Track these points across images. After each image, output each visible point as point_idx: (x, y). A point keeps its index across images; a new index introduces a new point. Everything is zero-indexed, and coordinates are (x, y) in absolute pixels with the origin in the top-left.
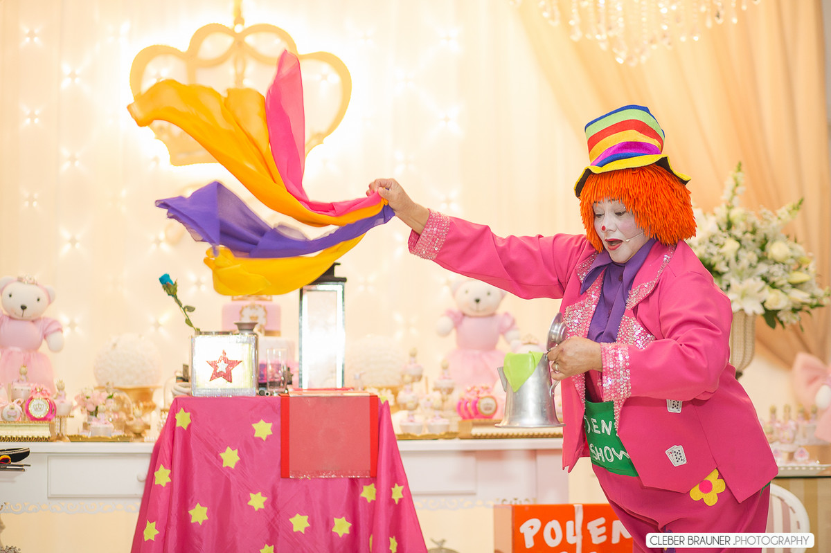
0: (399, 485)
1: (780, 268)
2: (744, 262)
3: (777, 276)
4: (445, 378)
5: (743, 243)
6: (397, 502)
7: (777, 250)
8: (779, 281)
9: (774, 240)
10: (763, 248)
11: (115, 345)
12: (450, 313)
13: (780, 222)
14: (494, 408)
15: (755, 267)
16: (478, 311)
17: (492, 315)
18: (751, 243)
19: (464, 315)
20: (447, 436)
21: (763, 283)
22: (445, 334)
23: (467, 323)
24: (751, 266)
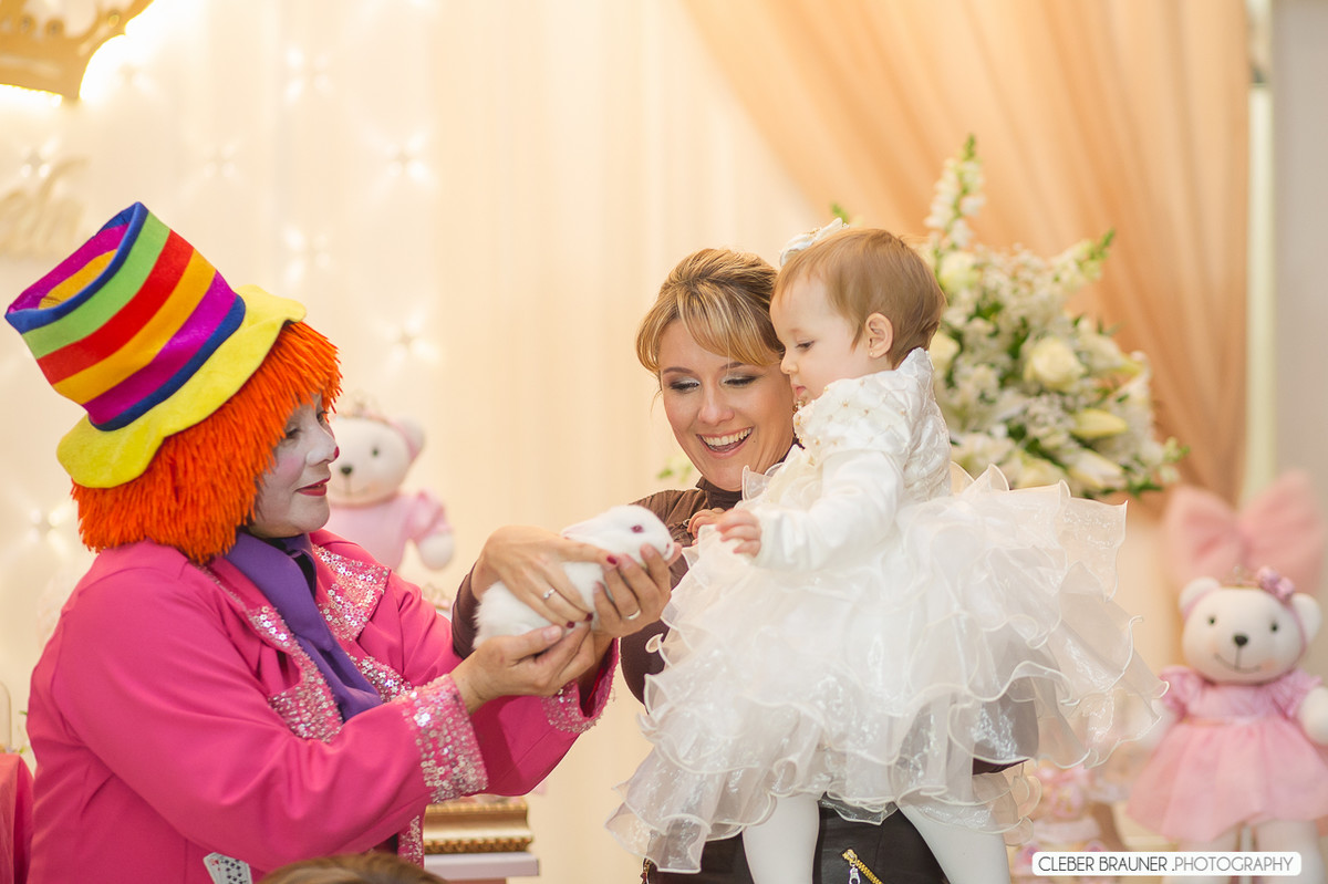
1: (1051, 404)
2: (968, 389)
3: (1045, 424)
5: (968, 340)
7: (1048, 359)
8: (1047, 436)
9: (1041, 336)
10: (1015, 352)
13: (1057, 289)
15: (991, 402)
16: (347, 494)
17: (390, 499)
18: (984, 340)
21: (1009, 444)
24: (982, 397)
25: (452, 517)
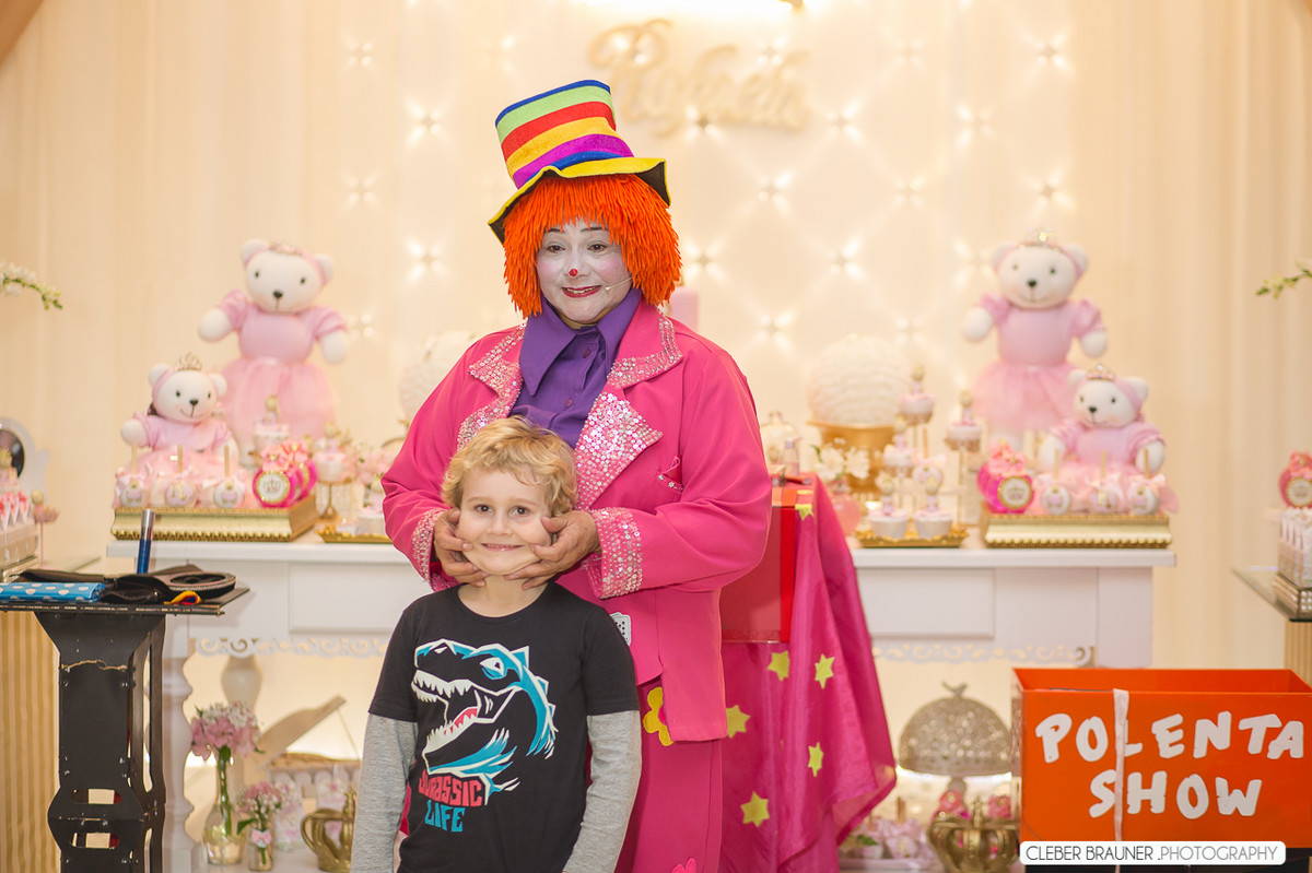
0: (827, 656)
4: (964, 423)
6: (823, 685)
11: (429, 354)
12: (987, 302)
14: (1026, 496)
16: (1033, 301)
17: (1061, 305)
19: (1011, 305)
20: (944, 543)
22: (977, 339)
23: (1016, 319)
25: (1107, 319)
